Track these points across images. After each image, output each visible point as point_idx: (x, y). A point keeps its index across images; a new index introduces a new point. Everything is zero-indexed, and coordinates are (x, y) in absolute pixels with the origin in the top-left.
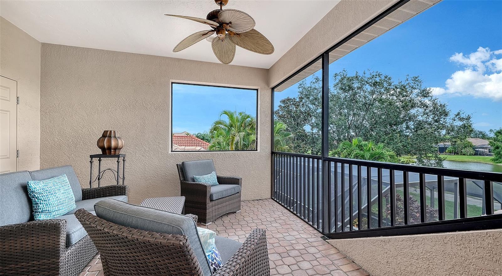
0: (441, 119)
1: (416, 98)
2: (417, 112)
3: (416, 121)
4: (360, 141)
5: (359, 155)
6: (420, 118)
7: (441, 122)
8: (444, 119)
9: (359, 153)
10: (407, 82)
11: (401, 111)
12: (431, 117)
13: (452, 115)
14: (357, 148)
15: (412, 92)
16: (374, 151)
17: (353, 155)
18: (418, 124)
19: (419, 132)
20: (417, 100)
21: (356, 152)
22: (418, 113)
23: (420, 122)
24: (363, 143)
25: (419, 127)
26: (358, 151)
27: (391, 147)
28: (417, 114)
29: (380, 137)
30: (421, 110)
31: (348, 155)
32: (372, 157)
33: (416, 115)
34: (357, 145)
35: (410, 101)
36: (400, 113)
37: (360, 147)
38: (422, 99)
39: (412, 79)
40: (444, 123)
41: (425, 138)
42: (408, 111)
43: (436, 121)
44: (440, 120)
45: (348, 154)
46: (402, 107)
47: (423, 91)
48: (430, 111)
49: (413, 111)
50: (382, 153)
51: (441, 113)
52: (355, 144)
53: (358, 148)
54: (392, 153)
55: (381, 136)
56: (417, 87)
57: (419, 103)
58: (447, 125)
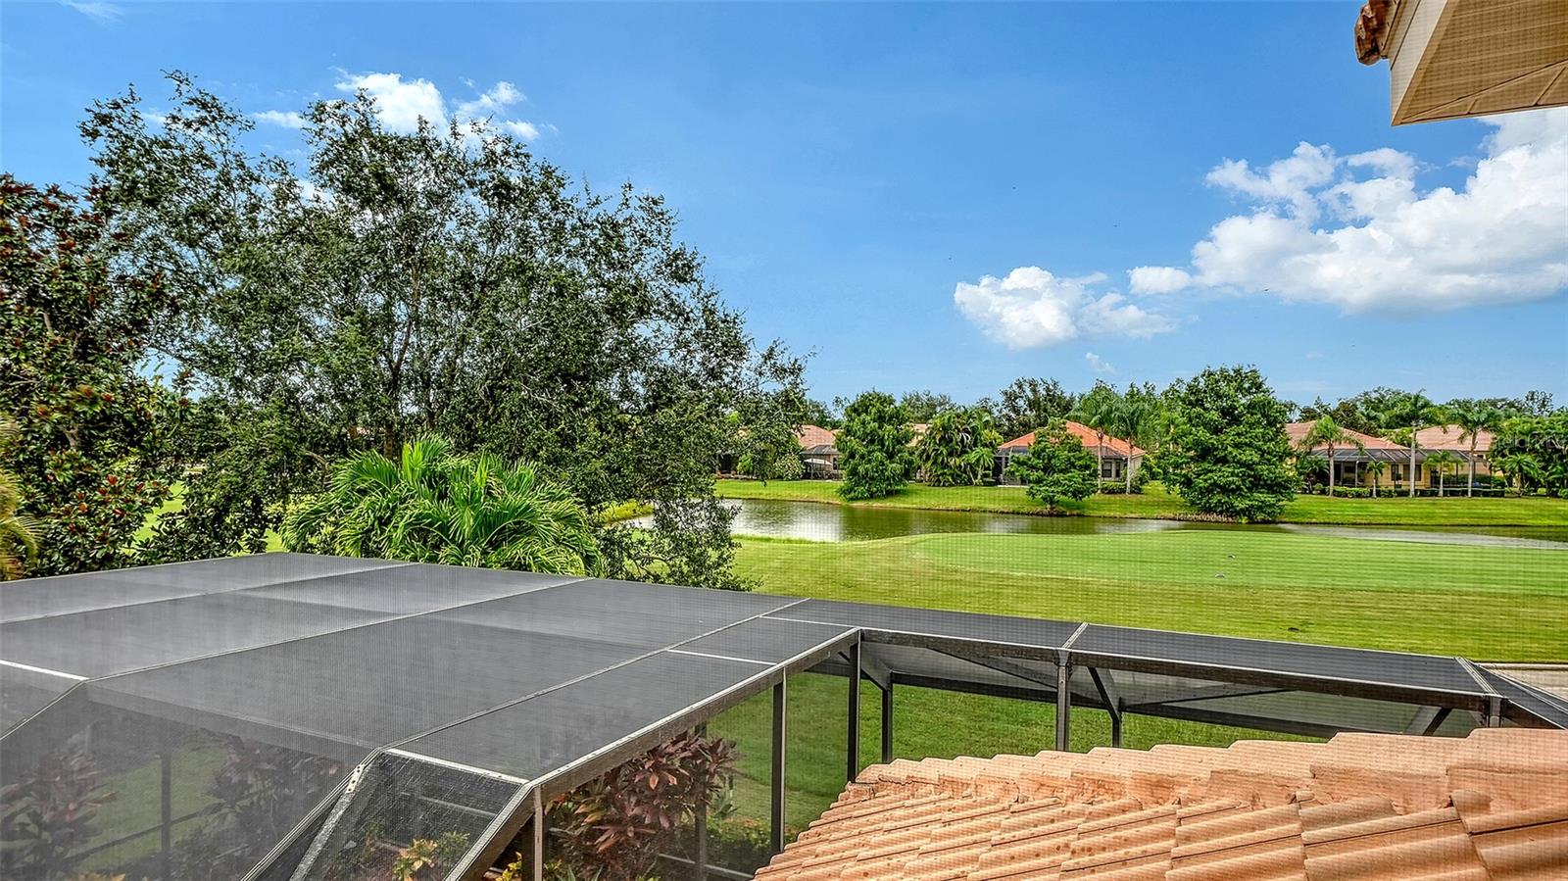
0: (726, 370)
1: (653, 279)
2: (655, 337)
3: (652, 369)
4: (436, 456)
5: (431, 524)
6: (665, 359)
7: (727, 380)
8: (735, 368)
9: (428, 516)
10: (627, 213)
11: (603, 327)
12: (699, 357)
13: (755, 356)
14: (424, 487)
15: (639, 253)
16: (496, 499)
17: (401, 524)
18: (659, 381)
19: (660, 417)
20: (658, 287)
21: (417, 511)
22: (659, 342)
23: (665, 373)
24: (452, 462)
25: (663, 393)
26: (427, 501)
27: (566, 475)
28: (656, 344)
29: (524, 431)
30: (669, 329)
31: (380, 524)
32: (490, 527)
33: (652, 345)
34: (424, 475)
35: (634, 288)
36: (600, 333)
37: (436, 482)
38: (672, 289)
39: (643, 205)
40: (734, 385)
41: (680, 439)
42: (627, 327)
43: (713, 374)
44: (722, 372)
45: (380, 519)
46: (607, 312)
47: (676, 257)
48: (697, 335)
49: (643, 330)
50: (528, 507)
51: (726, 346)
52: (412, 470)
53: (430, 486)
54: (568, 506)
55: (527, 430)
56: (655, 237)
57: (665, 303)
58: (742, 392)
